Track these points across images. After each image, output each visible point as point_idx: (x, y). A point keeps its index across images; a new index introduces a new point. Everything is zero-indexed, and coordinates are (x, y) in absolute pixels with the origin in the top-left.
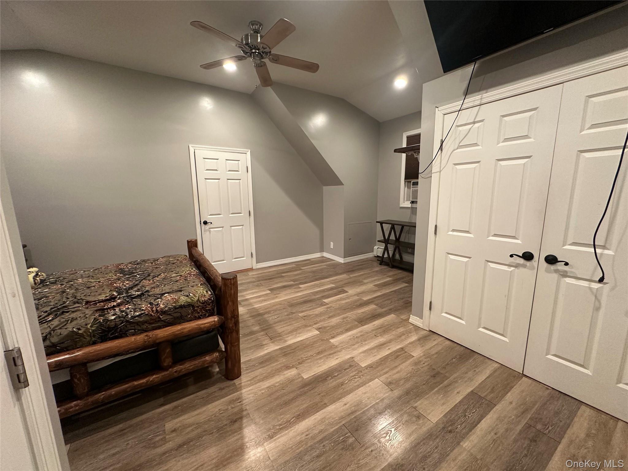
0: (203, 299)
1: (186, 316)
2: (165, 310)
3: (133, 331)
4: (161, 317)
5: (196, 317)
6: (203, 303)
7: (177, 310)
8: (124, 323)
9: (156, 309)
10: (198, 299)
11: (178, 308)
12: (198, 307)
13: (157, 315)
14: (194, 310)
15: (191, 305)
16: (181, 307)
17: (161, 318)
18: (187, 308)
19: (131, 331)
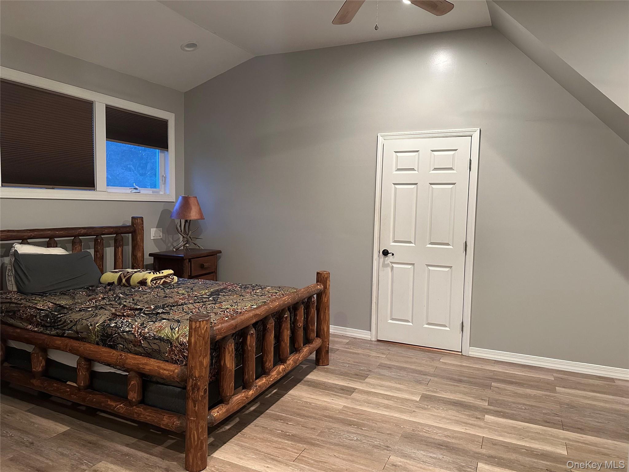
0: (182, 340)
1: (164, 353)
2: (146, 336)
3: (122, 346)
4: (142, 342)
5: (172, 359)
6: (181, 345)
7: (156, 341)
8: (117, 334)
9: (141, 331)
10: (178, 337)
11: (157, 339)
12: (176, 347)
13: (139, 338)
14: (172, 350)
15: (170, 341)
16: (161, 339)
17: (142, 344)
18: (165, 343)
19: (121, 345)
